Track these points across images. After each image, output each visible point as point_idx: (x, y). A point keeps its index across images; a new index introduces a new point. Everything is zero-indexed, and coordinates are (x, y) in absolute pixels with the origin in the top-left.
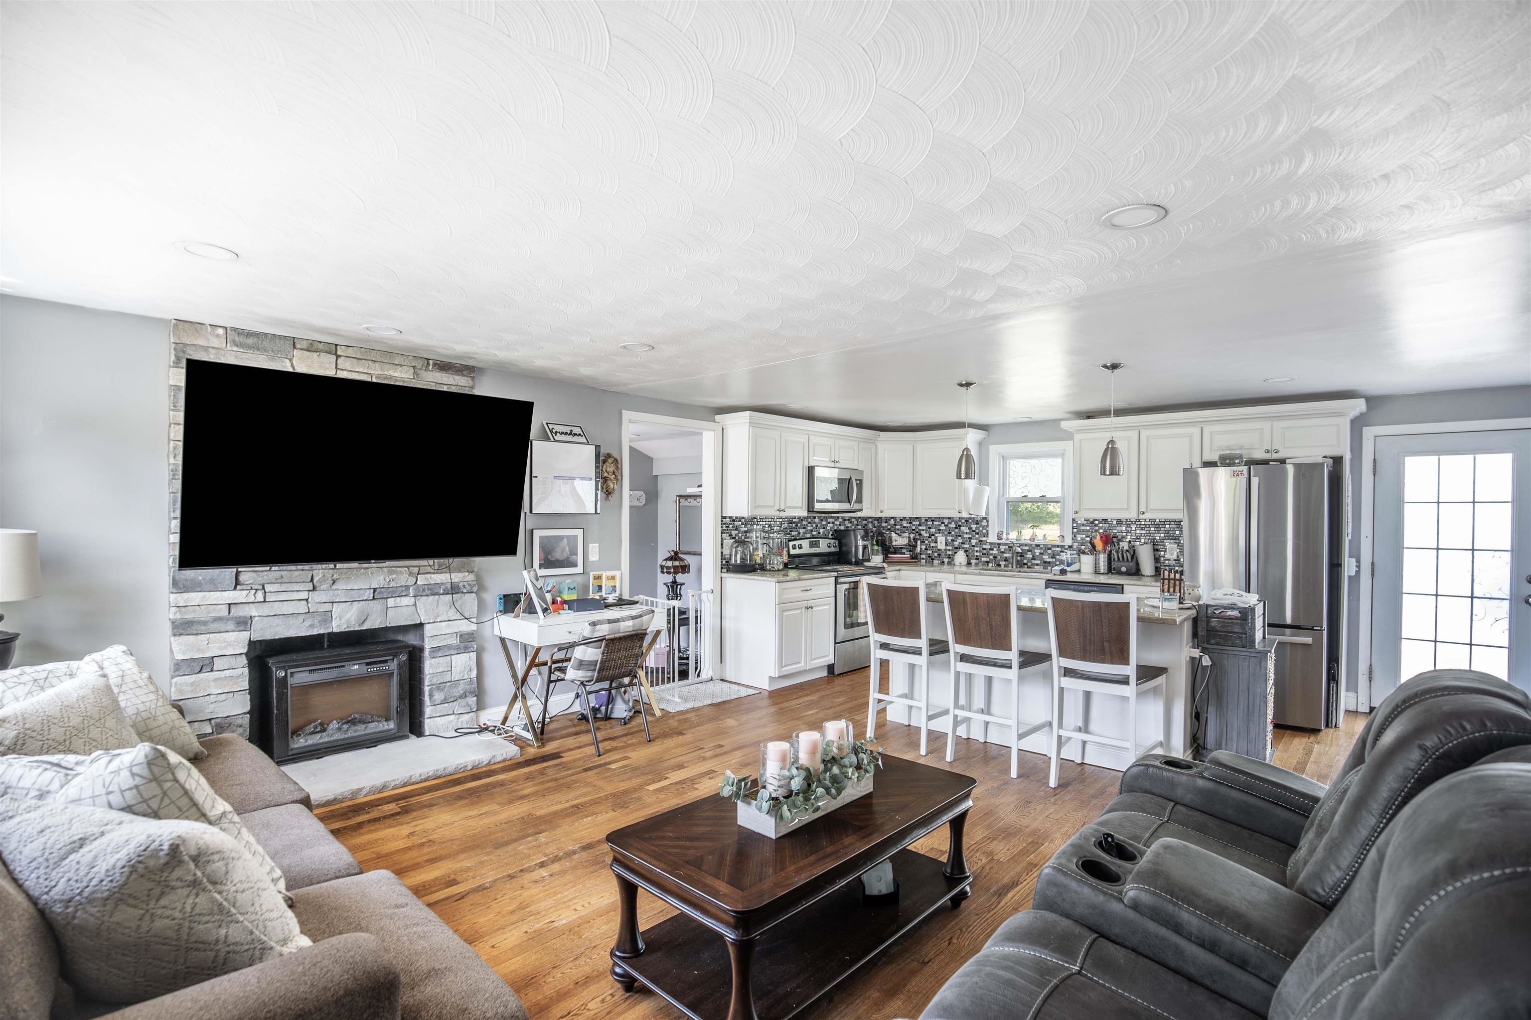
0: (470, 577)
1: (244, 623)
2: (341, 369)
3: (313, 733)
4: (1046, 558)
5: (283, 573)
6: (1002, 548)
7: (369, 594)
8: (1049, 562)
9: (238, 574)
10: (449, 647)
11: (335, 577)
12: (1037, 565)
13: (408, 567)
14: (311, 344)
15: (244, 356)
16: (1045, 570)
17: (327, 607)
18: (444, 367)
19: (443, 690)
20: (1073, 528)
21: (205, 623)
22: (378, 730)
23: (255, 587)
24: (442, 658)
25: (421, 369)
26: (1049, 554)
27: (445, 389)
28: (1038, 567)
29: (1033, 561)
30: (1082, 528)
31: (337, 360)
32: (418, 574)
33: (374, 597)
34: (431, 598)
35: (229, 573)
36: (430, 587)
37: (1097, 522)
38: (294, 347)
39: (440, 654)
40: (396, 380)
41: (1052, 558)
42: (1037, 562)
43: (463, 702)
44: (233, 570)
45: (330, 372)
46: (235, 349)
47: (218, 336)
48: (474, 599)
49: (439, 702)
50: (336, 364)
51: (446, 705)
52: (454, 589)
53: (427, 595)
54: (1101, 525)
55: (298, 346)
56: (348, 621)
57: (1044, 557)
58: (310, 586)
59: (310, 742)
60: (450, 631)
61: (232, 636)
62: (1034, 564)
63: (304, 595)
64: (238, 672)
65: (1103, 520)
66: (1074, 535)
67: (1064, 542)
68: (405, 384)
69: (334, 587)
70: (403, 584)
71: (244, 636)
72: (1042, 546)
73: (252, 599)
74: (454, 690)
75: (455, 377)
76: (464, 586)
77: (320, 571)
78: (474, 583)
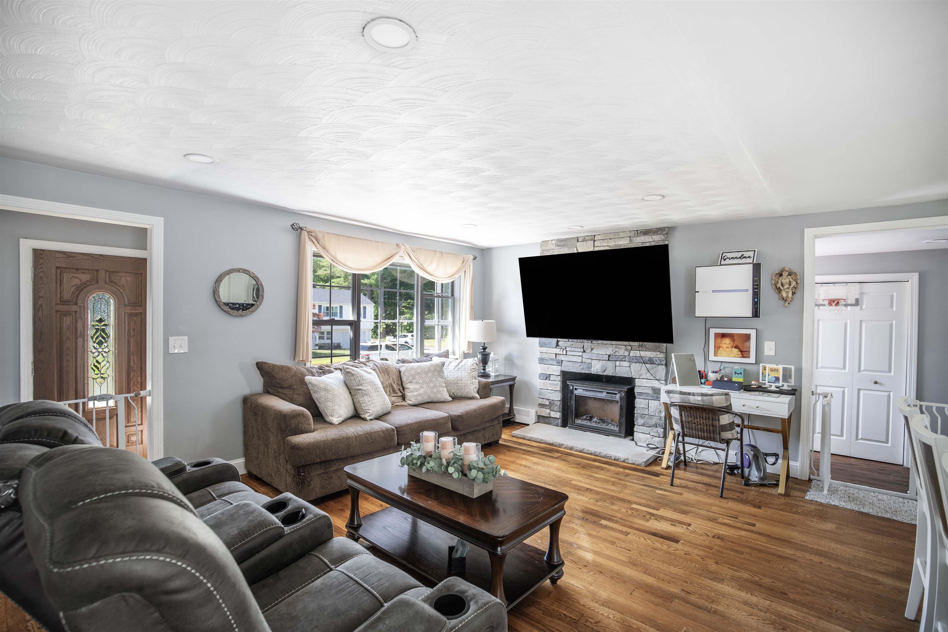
0: (662, 356)
1: (560, 363)
2: (596, 247)
3: (586, 419)
5: (573, 343)
7: (606, 357)
9: (558, 342)
10: (647, 394)
11: (592, 347)
13: (626, 346)
14: (584, 238)
15: (561, 250)
17: (589, 361)
18: (646, 232)
19: (643, 418)
21: (547, 360)
22: (611, 428)
23: (563, 348)
24: (643, 400)
25: (634, 237)
27: (648, 245)
31: (594, 243)
32: (631, 350)
33: (609, 359)
34: (638, 364)
35: (554, 340)
36: (637, 358)
38: (578, 241)
39: (642, 397)
40: (621, 246)
43: (655, 429)
44: (556, 339)
45: (591, 249)
46: (558, 248)
47: (553, 244)
48: (664, 369)
49: (640, 424)
50: (594, 245)
51: (645, 427)
52: (651, 361)
53: (636, 363)
55: (579, 240)
56: (597, 369)
58: (582, 350)
59: (582, 423)
60: (648, 385)
61: (555, 367)
63: (580, 354)
64: (557, 382)
68: (625, 247)
69: (592, 352)
70: (622, 354)
71: (559, 368)
73: (562, 353)
74: (650, 421)
75: (653, 236)
76: (656, 360)
77: (587, 343)
78: (664, 359)
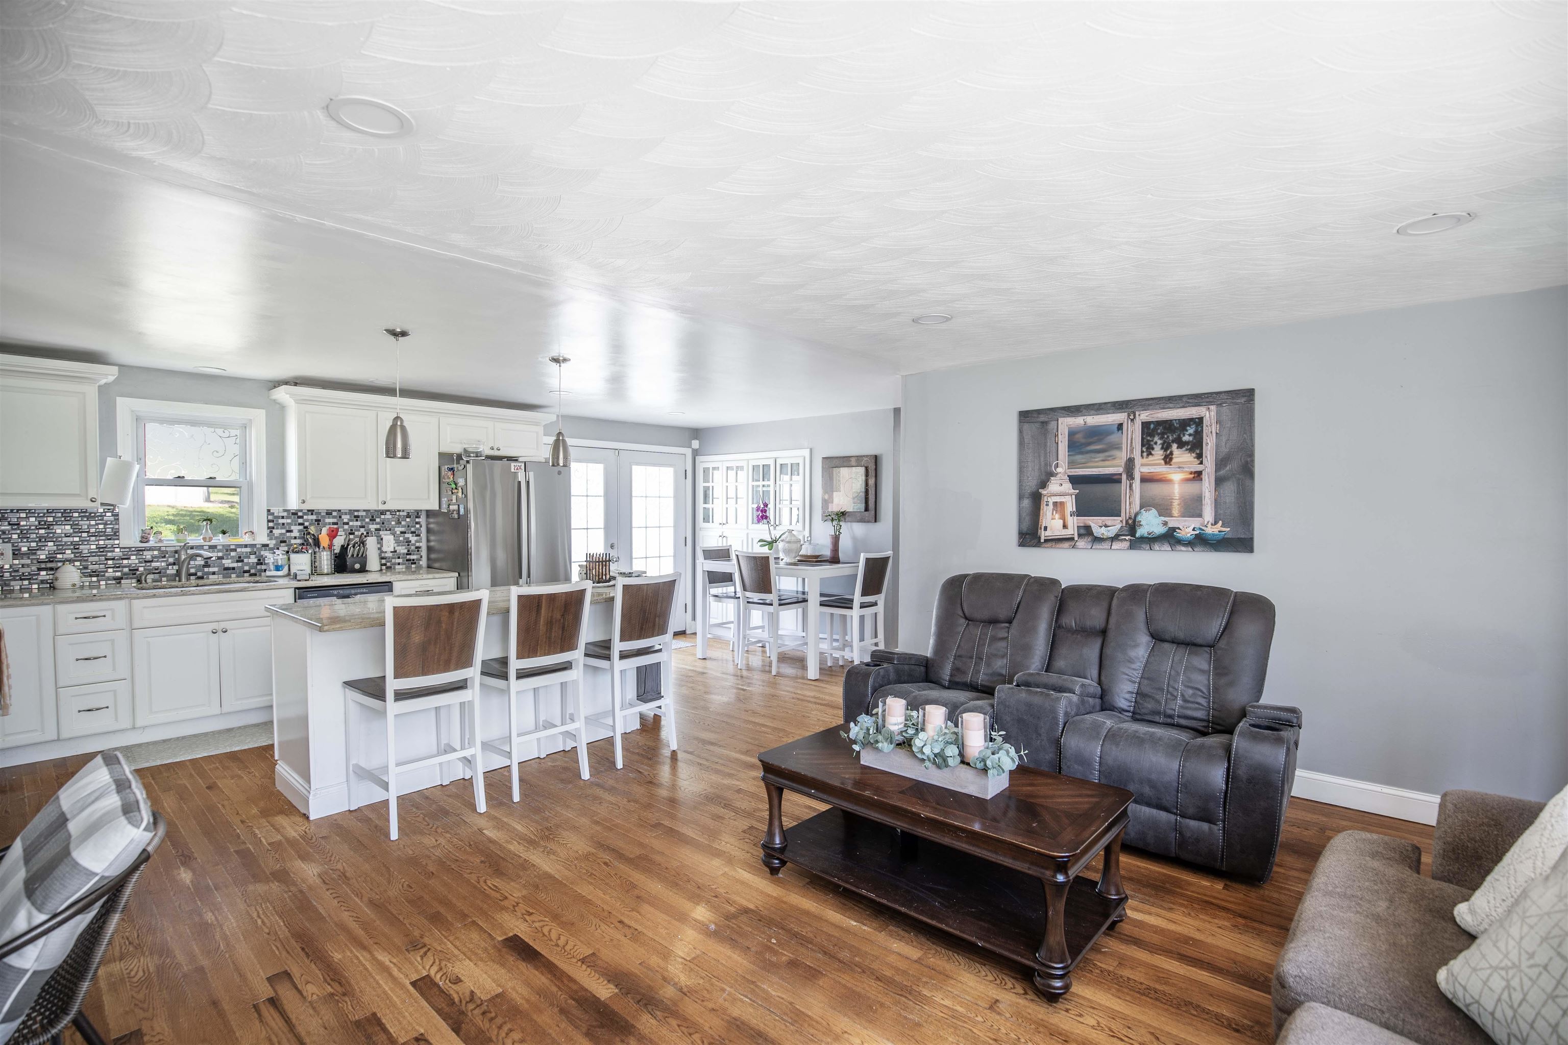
4: (227, 563)
6: (148, 555)
8: (234, 568)
12: (214, 573)
16: (228, 580)
20: (269, 521)
26: (232, 557)
28: (216, 576)
29: (206, 570)
30: (281, 521)
37: (300, 514)
41: (238, 561)
42: (211, 570)
54: (305, 517)
57: (224, 561)
62: (209, 573)
65: (309, 511)
66: (271, 529)
67: (254, 540)
72: (219, 547)
